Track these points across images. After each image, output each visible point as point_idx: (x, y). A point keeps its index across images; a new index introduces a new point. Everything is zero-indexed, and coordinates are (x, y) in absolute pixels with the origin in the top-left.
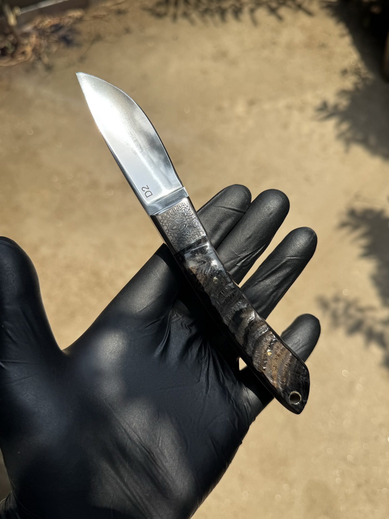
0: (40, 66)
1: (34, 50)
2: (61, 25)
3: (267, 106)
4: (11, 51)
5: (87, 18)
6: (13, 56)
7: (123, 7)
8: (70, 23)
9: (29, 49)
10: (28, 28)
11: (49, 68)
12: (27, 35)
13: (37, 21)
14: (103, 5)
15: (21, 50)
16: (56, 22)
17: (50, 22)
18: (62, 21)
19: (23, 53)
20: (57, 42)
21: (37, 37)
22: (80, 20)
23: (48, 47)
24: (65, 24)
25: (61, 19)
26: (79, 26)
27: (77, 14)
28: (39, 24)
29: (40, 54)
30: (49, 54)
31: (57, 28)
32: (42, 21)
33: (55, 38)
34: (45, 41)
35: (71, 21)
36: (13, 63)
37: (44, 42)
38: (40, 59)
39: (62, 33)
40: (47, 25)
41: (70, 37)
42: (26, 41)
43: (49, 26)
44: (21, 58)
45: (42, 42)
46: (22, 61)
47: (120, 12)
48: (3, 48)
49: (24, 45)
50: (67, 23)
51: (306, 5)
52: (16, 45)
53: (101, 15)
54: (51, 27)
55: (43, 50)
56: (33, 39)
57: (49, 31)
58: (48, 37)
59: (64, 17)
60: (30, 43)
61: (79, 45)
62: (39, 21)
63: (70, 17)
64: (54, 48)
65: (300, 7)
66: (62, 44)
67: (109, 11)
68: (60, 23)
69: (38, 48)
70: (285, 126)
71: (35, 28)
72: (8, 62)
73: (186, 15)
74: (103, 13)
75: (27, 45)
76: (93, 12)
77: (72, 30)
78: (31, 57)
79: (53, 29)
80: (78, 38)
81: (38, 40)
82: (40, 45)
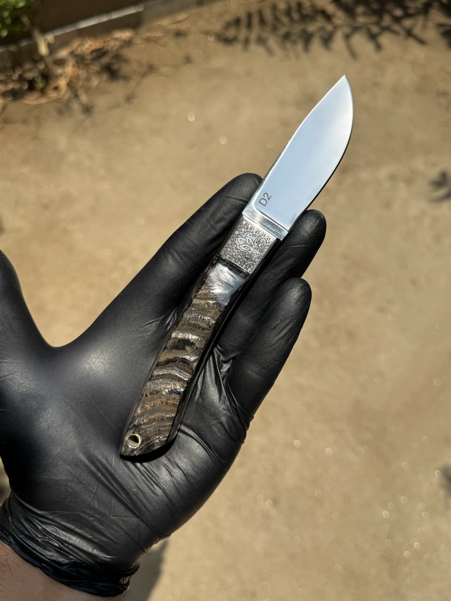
0: (76, 106)
1: (70, 85)
2: (105, 50)
3: (364, 175)
4: (40, 84)
5: (137, 41)
6: (43, 92)
7: (183, 27)
8: (116, 47)
9: (62, 83)
10: (63, 53)
11: (87, 110)
12: (61, 63)
13: (75, 44)
14: (159, 23)
15: (53, 85)
16: (98, 45)
17: (91, 45)
18: (106, 44)
19: (56, 88)
20: (99, 73)
21: (74, 66)
22: (128, 43)
23: (88, 79)
24: (110, 48)
25: (105, 42)
26: (127, 52)
27: (125, 35)
28: (77, 48)
29: (76, 91)
30: (87, 90)
31: (100, 53)
32: (81, 45)
33: (95, 67)
34: (84, 71)
35: (118, 44)
36: (43, 101)
37: (82, 73)
38: (76, 96)
39: (105, 60)
40: (88, 49)
41: (116, 67)
42: (59, 71)
43: (90, 50)
44: (53, 95)
45: (80, 72)
46: (54, 98)
47: (179, 34)
48: (31, 79)
49: (57, 77)
50: (112, 48)
51: (417, 31)
52: (47, 77)
53: (155, 37)
54: (92, 52)
55: (80, 83)
56: (69, 69)
57: (89, 57)
58: (87, 65)
59: (109, 39)
60: (65, 73)
61: (126, 78)
62: (77, 45)
63: (116, 39)
64: (95, 82)
65: (409, 33)
66: (105, 77)
67: (167, 32)
68: (104, 46)
69: (74, 81)
70: (388, 205)
71: (72, 53)
72: (37, 99)
73: (261, 41)
74: (159, 34)
75: (61, 75)
76: (145, 33)
77: (118, 57)
78: (66, 93)
79: (95, 55)
80: (125, 69)
81: (76, 69)
82: (78, 77)
